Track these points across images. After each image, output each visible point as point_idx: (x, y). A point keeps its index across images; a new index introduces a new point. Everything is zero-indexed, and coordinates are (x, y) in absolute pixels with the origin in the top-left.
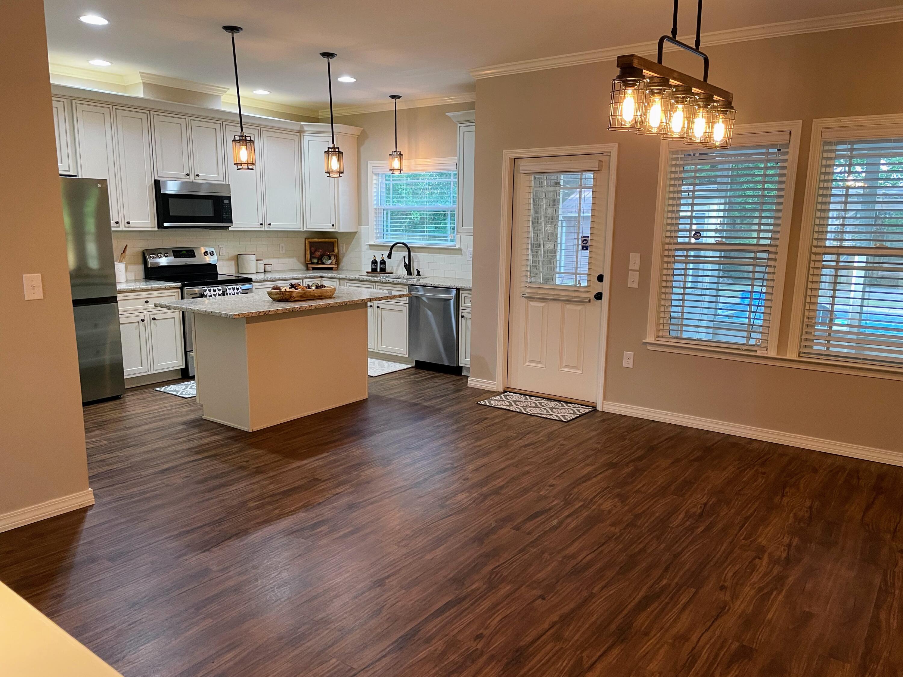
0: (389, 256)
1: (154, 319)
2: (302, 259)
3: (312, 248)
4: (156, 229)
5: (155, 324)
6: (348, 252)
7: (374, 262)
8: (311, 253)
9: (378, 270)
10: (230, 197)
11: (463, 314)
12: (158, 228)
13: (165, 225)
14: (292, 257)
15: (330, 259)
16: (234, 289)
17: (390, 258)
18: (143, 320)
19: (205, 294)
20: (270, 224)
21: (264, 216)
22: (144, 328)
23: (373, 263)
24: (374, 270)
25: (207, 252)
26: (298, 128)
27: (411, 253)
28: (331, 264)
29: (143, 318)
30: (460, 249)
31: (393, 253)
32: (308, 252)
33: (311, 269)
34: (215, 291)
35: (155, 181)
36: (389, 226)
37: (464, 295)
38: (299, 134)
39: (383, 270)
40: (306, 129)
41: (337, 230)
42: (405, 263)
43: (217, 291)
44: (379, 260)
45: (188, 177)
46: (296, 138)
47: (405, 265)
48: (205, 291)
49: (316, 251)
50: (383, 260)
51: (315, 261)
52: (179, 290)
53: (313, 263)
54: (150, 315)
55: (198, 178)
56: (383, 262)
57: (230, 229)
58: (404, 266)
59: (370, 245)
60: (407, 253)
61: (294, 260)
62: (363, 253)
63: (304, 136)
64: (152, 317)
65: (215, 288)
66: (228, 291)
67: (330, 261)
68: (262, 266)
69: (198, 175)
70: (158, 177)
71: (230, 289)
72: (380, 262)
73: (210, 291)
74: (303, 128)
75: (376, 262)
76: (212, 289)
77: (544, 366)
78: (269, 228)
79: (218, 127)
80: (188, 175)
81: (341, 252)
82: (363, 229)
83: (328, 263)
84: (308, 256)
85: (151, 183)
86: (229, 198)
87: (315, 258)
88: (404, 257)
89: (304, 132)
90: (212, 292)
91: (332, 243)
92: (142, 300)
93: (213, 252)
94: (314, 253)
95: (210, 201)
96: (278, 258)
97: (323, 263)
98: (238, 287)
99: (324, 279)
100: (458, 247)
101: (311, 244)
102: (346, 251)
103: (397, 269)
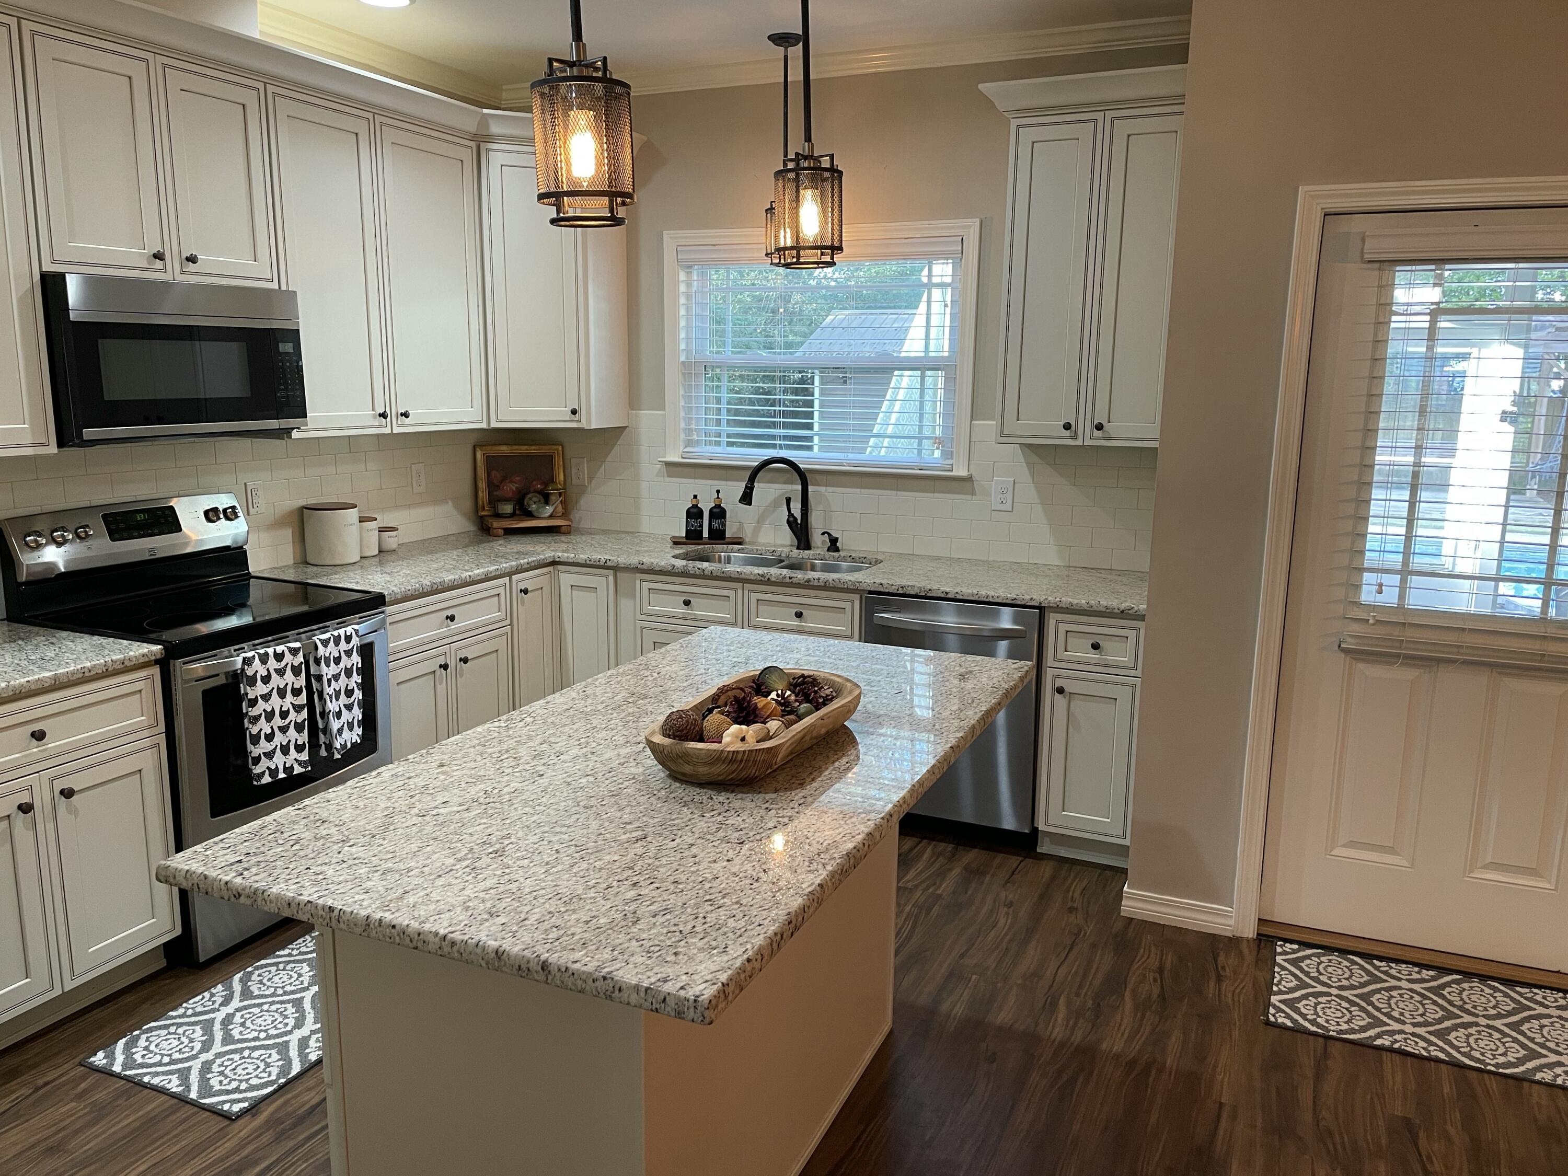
0: (747, 498)
1: (68, 793)
2: (468, 504)
3: (493, 473)
4: (53, 449)
5: (74, 812)
6: (594, 482)
7: (694, 513)
8: (491, 486)
9: (706, 534)
10: (297, 331)
11: (1059, 683)
12: (61, 444)
13: (89, 433)
14: (444, 501)
15: (547, 502)
16: (337, 641)
17: (750, 503)
18: (25, 808)
19: (250, 672)
20: (405, 415)
21: (388, 390)
22: (31, 833)
23: (690, 514)
24: (693, 535)
25: (215, 510)
26: (471, 125)
27: (810, 488)
28: (551, 517)
29: (25, 798)
30: (969, 479)
31: (758, 487)
32: (482, 485)
33: (501, 532)
34: (279, 657)
35: (44, 277)
36: (724, 412)
37: (1063, 628)
38: (473, 144)
39: (718, 535)
40: (495, 129)
41: (584, 425)
42: (790, 515)
43: (288, 658)
44: (706, 506)
45: (158, 264)
46: (468, 156)
47: (792, 522)
48: (248, 662)
49: (504, 479)
50: (718, 506)
51: (508, 508)
52: (156, 671)
53: (498, 516)
54: (52, 781)
55: (191, 267)
56: (718, 513)
57: (295, 434)
58: (788, 522)
59: (668, 464)
60: (799, 487)
61: (448, 508)
62: (644, 485)
63: (488, 150)
64: (59, 785)
65: (280, 649)
66: (321, 650)
67: (549, 509)
68: (373, 539)
69: (192, 259)
70: (54, 261)
71: (325, 643)
72: (711, 511)
73: (264, 659)
74: (487, 126)
75: (700, 513)
76: (270, 651)
77: (1405, 863)
78: (403, 425)
79: (250, 99)
80: (159, 256)
81: (575, 481)
82: (647, 419)
83: (546, 514)
84: (483, 495)
85: (28, 285)
86: (294, 336)
87: (506, 500)
88: (788, 500)
89: (489, 138)
90: (272, 664)
91: (550, 458)
92: (19, 730)
93: (233, 508)
94: (498, 487)
95: (233, 346)
96: (409, 506)
97: (530, 515)
98: (349, 630)
99: (560, 567)
100: (960, 471)
101: (492, 462)
102: (591, 479)
103: (756, 531)
